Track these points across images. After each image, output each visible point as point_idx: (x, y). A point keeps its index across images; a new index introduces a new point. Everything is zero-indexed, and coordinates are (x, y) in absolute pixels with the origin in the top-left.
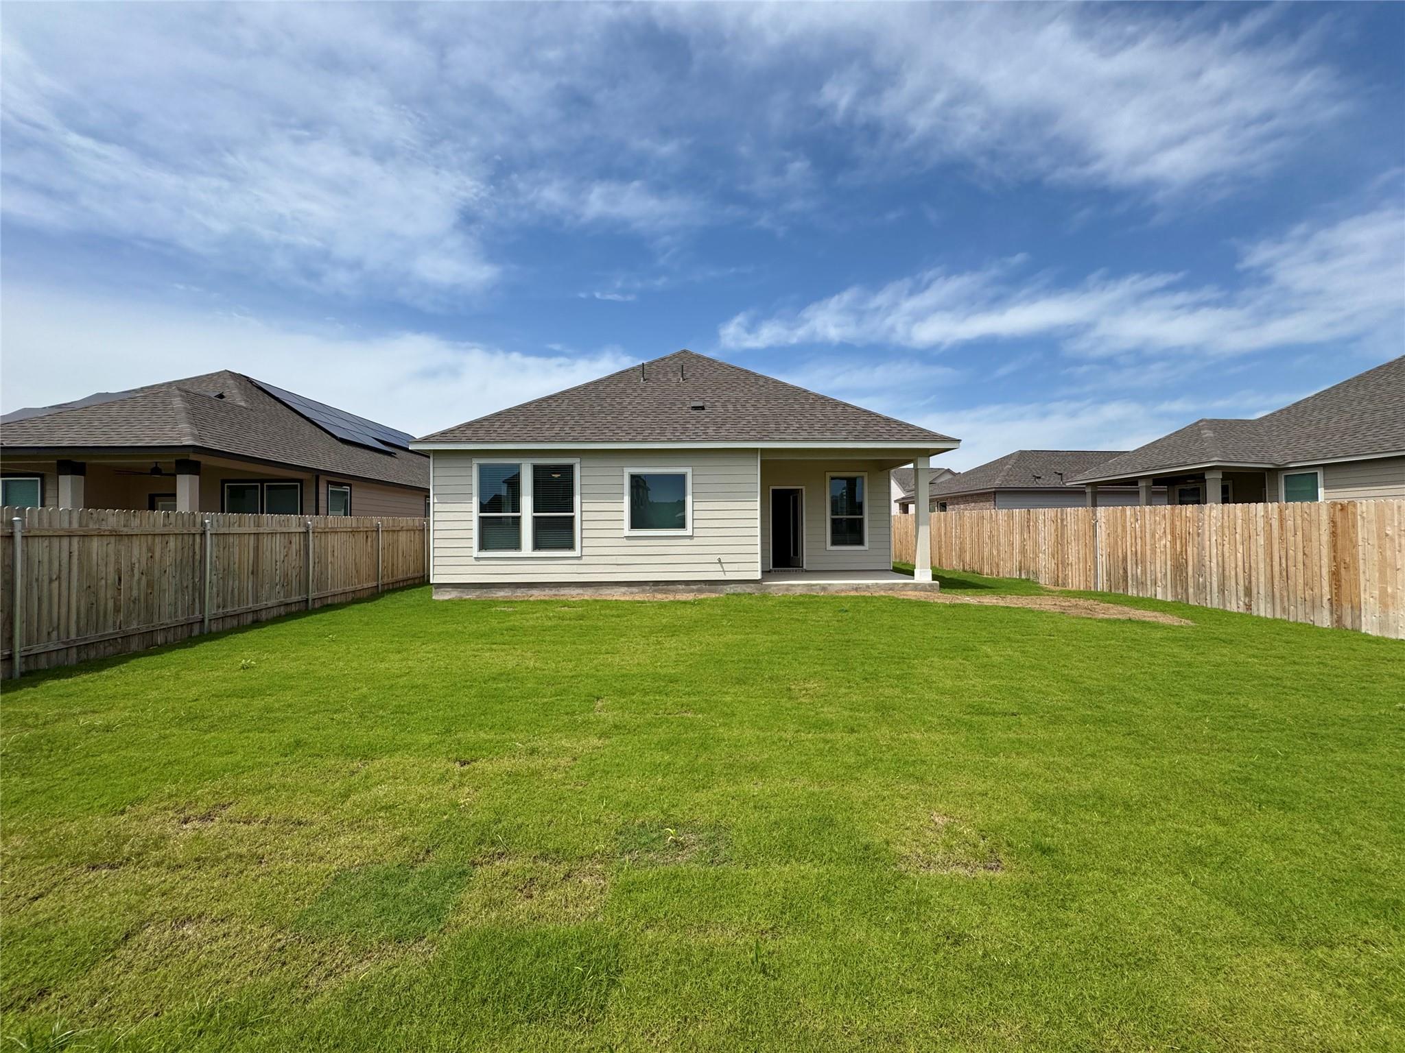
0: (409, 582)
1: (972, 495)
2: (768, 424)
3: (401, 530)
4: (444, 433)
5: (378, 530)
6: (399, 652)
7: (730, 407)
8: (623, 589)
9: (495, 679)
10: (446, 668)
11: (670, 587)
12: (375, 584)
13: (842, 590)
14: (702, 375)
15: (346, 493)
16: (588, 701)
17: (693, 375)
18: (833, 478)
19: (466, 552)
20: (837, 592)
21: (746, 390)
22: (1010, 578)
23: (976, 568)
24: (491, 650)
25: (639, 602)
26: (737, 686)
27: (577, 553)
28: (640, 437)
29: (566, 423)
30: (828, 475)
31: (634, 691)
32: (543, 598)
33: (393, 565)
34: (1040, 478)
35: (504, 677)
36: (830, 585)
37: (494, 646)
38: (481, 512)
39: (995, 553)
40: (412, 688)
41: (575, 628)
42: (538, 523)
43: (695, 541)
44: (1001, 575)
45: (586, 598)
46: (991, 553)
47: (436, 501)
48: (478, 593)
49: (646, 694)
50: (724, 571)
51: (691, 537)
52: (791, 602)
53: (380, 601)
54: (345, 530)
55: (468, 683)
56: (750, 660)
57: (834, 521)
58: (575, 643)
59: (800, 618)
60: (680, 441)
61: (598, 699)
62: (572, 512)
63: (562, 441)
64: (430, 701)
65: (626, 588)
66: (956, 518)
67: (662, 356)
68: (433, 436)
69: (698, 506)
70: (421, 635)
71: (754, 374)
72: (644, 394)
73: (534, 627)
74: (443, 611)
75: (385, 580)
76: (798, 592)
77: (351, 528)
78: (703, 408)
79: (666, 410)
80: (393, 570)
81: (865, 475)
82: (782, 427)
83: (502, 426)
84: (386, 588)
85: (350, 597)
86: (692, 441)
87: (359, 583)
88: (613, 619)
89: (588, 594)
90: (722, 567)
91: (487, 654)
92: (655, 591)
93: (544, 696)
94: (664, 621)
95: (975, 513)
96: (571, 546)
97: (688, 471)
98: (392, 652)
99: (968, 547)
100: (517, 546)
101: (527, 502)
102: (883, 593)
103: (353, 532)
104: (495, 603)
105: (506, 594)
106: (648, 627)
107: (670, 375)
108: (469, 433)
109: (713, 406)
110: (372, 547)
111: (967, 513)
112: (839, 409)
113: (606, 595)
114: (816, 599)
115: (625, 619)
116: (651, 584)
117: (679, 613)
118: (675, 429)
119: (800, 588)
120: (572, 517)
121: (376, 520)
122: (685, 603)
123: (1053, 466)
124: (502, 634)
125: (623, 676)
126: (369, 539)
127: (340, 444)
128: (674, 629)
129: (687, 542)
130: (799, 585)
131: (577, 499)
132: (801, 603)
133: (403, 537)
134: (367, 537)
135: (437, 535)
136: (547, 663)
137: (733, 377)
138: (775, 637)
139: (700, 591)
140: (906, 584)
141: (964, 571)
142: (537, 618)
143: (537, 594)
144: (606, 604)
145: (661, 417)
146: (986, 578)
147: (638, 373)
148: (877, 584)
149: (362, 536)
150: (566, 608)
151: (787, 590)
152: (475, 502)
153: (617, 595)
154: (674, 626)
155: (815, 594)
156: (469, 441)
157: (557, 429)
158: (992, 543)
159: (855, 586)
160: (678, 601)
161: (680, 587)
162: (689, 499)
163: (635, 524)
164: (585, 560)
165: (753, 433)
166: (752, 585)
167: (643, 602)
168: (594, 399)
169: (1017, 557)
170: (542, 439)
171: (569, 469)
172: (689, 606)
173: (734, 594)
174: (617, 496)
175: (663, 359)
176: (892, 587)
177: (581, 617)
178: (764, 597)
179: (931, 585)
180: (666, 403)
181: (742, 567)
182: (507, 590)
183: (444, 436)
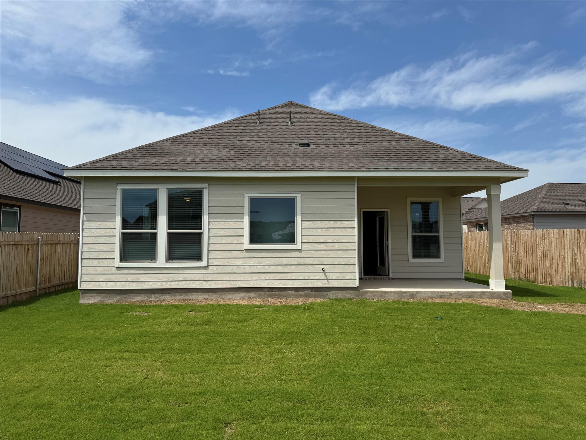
0: (64, 287)
1: (514, 218)
2: (363, 157)
3: (59, 243)
4: (93, 163)
5: (38, 244)
6: (35, 361)
7: (331, 145)
8: (242, 295)
9: (122, 396)
10: (76, 381)
11: (282, 293)
12: (33, 288)
13: (429, 297)
14: (306, 120)
15: (15, 213)
16: (217, 429)
17: (299, 120)
18: (413, 203)
19: (109, 263)
20: (424, 298)
21: (342, 131)
22: (562, 287)
23: (531, 277)
24: (123, 359)
25: (257, 306)
26: (368, 408)
27: (204, 264)
28: (258, 167)
29: (196, 156)
30: (409, 200)
31: (262, 414)
32: (174, 303)
33: (50, 272)
34: (568, 204)
35: (131, 394)
36: (418, 292)
37: (125, 355)
38: (123, 229)
39: (548, 265)
40: (36, 408)
41: (202, 334)
42: (171, 239)
43: (304, 254)
44: (554, 284)
45: (211, 302)
46: (544, 265)
47: (85, 219)
48: (118, 298)
49: (276, 419)
50: (327, 279)
51: (300, 250)
52: (388, 309)
53: (35, 304)
54: (8, 243)
55: (95, 402)
56: (371, 374)
57: (414, 238)
58: (201, 352)
59: (404, 326)
60: (291, 170)
61: (226, 425)
62: (201, 229)
63: (194, 170)
64: (50, 426)
65: (245, 294)
66: (511, 235)
67: (274, 106)
68: (84, 165)
69: (306, 224)
70: (61, 341)
71: (347, 119)
72: (260, 134)
73: (164, 333)
74: (85, 315)
75: (43, 285)
76: (391, 298)
77: (15, 241)
78: (308, 145)
79: (279, 146)
80: (50, 277)
81: (440, 200)
82: (375, 160)
83: (142, 157)
84: (43, 292)
85: (11, 300)
86: (301, 170)
87: (20, 288)
88: (236, 324)
89: (212, 299)
90: (326, 276)
91: (119, 364)
92: (269, 296)
93: (170, 421)
94: (281, 326)
95: (528, 232)
96: (199, 258)
97: (298, 196)
98: (29, 361)
99: (523, 260)
100: (153, 258)
101: (162, 221)
102: (464, 300)
103: (16, 245)
104: (131, 307)
105: (143, 299)
106: (266, 332)
107: (280, 120)
108: (114, 162)
109: (317, 143)
110: (32, 257)
111: (521, 232)
112: (421, 146)
113: (228, 299)
114: (409, 305)
115: (246, 324)
116: (266, 290)
117: (292, 318)
118: (287, 161)
119: (392, 295)
120: (201, 234)
121: (37, 236)
122: (296, 307)
123: (577, 195)
124: (135, 341)
125: (249, 393)
126: (30, 251)
127: (15, 174)
128: (291, 336)
129: (297, 254)
130: (391, 292)
131: (205, 219)
132: (397, 310)
133: (60, 249)
134: (28, 249)
135: (86, 248)
136: (175, 376)
137: (330, 121)
138: (387, 347)
139: (307, 296)
140: (483, 293)
141: (520, 279)
142: (168, 323)
143: (169, 299)
144: (229, 309)
145: (275, 152)
146: (540, 285)
147: (254, 118)
148: (458, 292)
149: (24, 248)
150: (193, 312)
151: (381, 296)
152: (118, 219)
153: (238, 299)
154: (292, 332)
155: (406, 300)
156: (115, 169)
157: (189, 160)
158: (545, 256)
159: (440, 294)
160: (291, 307)
161: (291, 293)
162: (298, 219)
163: (253, 239)
164: (211, 269)
165: (351, 164)
166: (351, 291)
167: (260, 307)
168: (219, 137)
169: (569, 269)
170: (176, 168)
171: (199, 194)
172: (301, 311)
173: (336, 299)
174: (239, 216)
175: (274, 108)
176: (471, 295)
177: (207, 322)
178: (363, 302)
179: (505, 294)
180: (278, 141)
181: (342, 276)
182: (143, 295)
183: (94, 165)
